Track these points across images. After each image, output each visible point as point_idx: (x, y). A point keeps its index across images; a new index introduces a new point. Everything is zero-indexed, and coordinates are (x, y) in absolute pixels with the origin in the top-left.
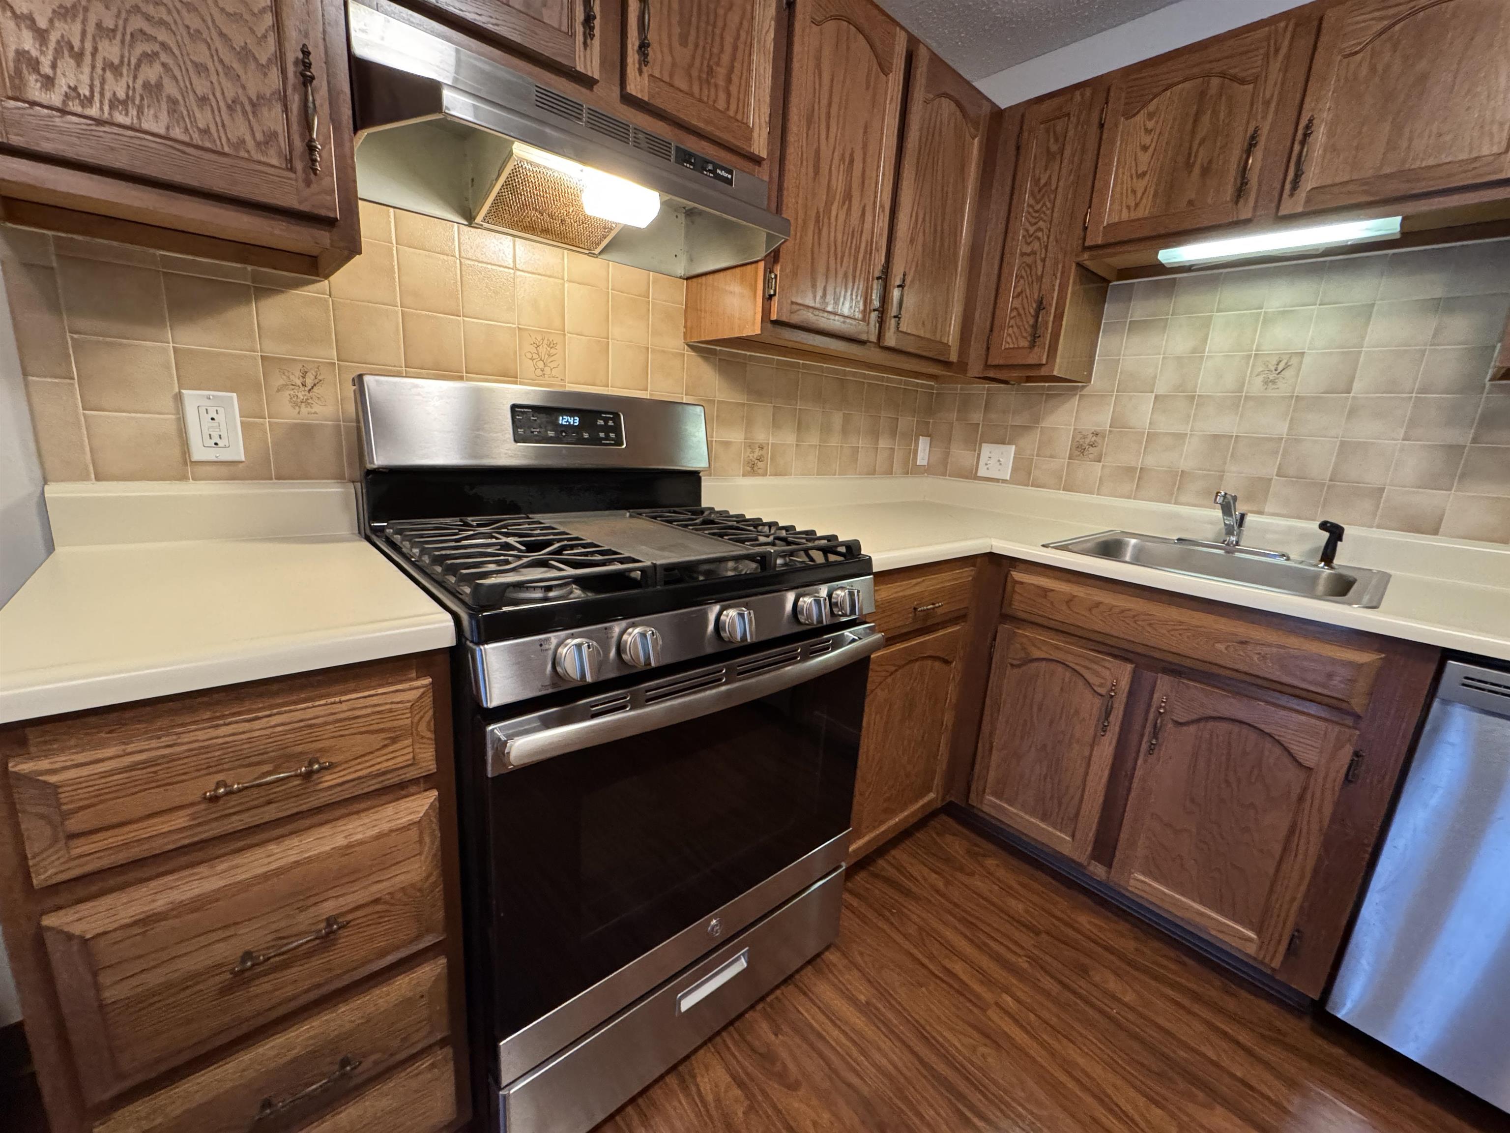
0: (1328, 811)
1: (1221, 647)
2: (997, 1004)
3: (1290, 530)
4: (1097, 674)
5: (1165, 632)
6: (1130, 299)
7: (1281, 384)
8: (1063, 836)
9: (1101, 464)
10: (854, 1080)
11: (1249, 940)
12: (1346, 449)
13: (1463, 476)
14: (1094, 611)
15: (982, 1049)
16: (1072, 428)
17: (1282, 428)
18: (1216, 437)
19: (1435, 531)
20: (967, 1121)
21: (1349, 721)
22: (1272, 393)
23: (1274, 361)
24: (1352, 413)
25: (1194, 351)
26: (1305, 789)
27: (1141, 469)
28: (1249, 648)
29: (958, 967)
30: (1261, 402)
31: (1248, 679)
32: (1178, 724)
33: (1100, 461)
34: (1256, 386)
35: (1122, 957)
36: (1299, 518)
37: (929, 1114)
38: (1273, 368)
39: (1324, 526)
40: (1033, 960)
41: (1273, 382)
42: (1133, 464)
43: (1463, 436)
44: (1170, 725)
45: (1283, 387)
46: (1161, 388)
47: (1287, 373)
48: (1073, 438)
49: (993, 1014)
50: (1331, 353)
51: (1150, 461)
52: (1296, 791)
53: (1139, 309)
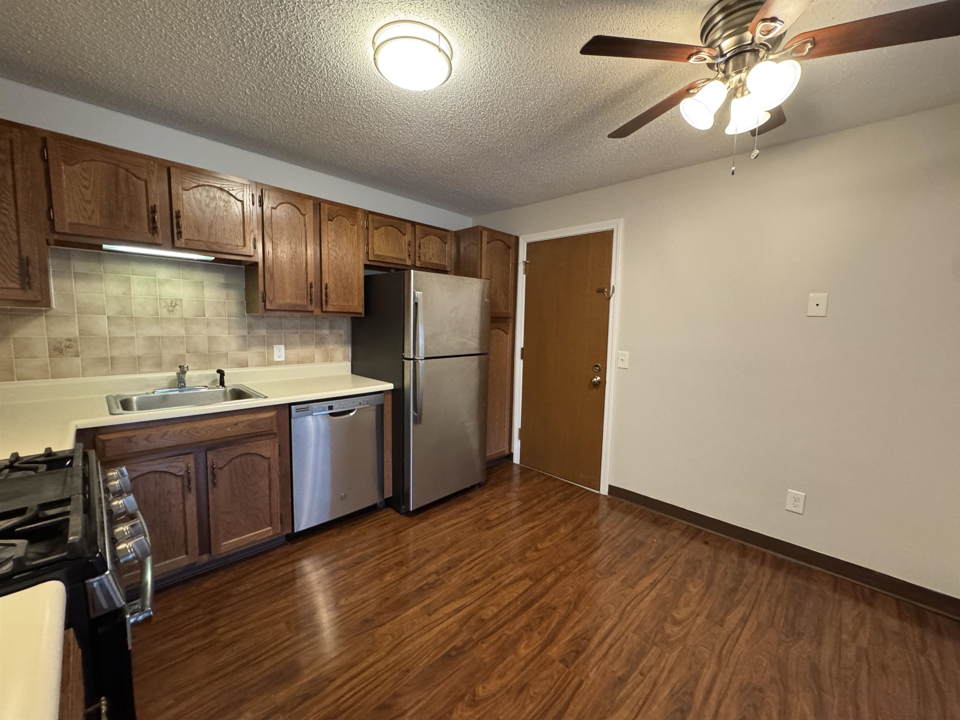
0: (278, 469)
1: (229, 429)
2: (219, 635)
3: (201, 376)
4: (176, 467)
5: (204, 432)
6: (69, 259)
7: (175, 312)
8: (181, 557)
9: (80, 358)
10: (216, 710)
11: (269, 530)
12: (211, 339)
13: (249, 346)
14: (165, 437)
15: (235, 648)
16: (46, 337)
17: (182, 332)
18: (152, 338)
19: (247, 366)
20: (260, 662)
21: (273, 436)
22: (172, 316)
23: (169, 302)
24: (208, 324)
25: (125, 294)
26: (270, 465)
27: (111, 358)
28: (239, 425)
29: (190, 647)
30: (169, 320)
31: (241, 437)
32: (221, 468)
33: (78, 356)
34: (164, 312)
35: (233, 580)
36: (201, 369)
37: (248, 678)
38: (170, 305)
39: (219, 371)
40: (210, 613)
41: (172, 311)
42: (104, 355)
43: (245, 332)
44: (218, 471)
45: (177, 314)
46: (111, 313)
47: (176, 307)
48: (49, 344)
49: (223, 638)
50: (193, 300)
51: (116, 353)
52: (267, 467)
53: (79, 266)
